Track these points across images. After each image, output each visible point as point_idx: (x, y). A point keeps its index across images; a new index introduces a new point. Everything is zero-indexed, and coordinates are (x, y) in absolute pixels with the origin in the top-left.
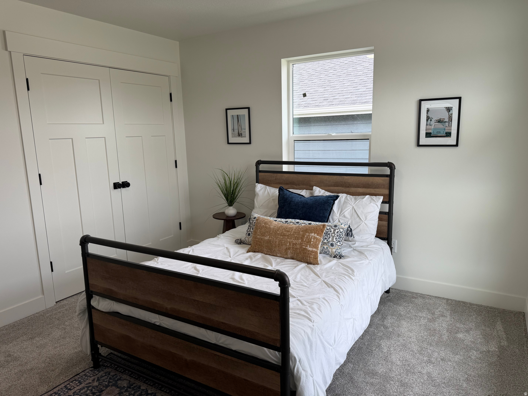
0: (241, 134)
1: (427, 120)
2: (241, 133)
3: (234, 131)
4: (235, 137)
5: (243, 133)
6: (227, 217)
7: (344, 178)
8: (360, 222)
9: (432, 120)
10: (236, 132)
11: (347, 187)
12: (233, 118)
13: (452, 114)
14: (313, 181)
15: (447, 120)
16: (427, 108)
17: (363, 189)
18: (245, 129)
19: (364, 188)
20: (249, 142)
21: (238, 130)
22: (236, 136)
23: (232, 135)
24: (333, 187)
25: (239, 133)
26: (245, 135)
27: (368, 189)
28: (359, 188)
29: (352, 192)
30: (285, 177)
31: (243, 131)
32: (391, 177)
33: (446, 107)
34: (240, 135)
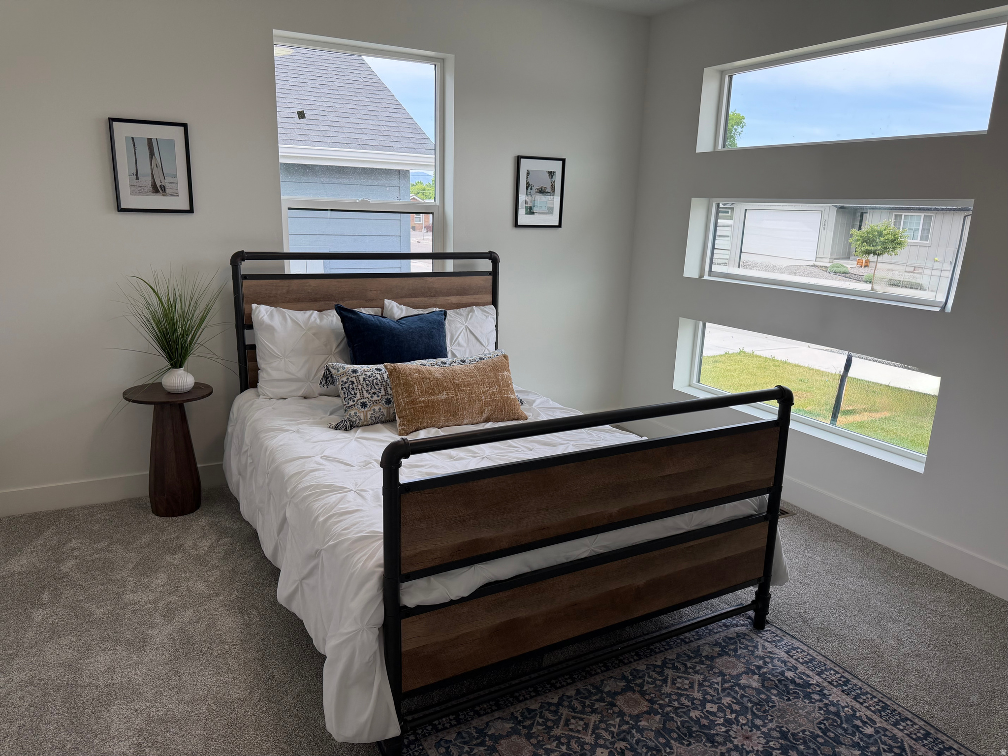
0: (163, 189)
1: (527, 189)
2: (161, 184)
3: (137, 178)
4: (140, 193)
5: (167, 186)
6: (170, 394)
7: (426, 281)
8: (482, 350)
9: (533, 188)
10: (146, 181)
11: (433, 296)
12: (134, 146)
13: (554, 182)
14: (372, 290)
15: (549, 190)
16: (528, 170)
17: (457, 297)
18: (175, 176)
19: (458, 295)
20: (187, 208)
21: (150, 178)
22: (146, 191)
23: (133, 188)
24: (409, 299)
25: (154, 186)
26: (176, 191)
27: (464, 296)
28: (451, 296)
29: (440, 303)
30: (310, 286)
31: (169, 179)
32: (494, 273)
33: (549, 172)
34: (156, 189)
